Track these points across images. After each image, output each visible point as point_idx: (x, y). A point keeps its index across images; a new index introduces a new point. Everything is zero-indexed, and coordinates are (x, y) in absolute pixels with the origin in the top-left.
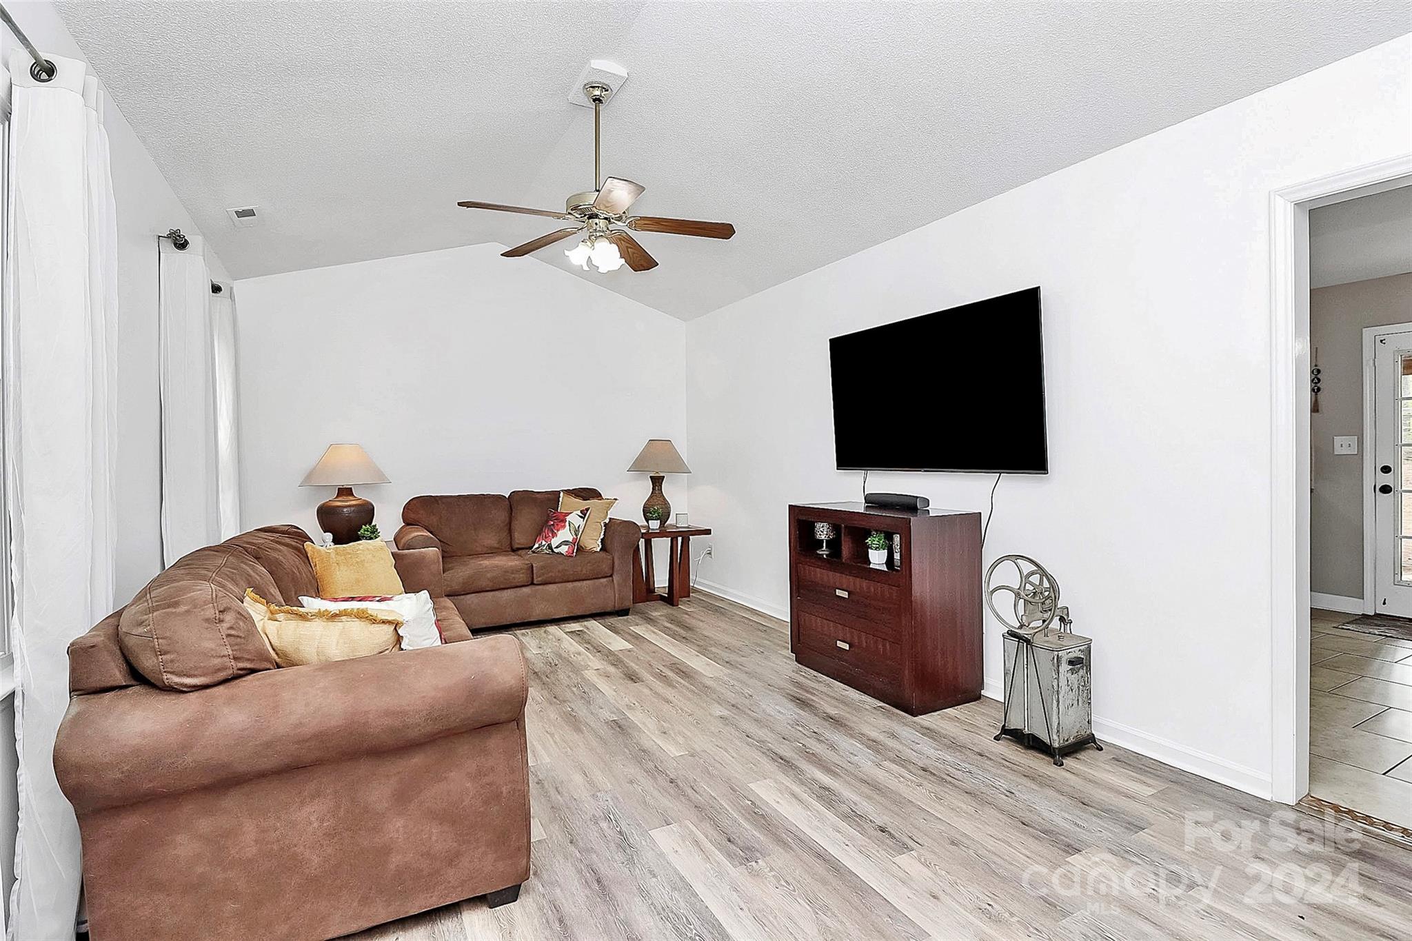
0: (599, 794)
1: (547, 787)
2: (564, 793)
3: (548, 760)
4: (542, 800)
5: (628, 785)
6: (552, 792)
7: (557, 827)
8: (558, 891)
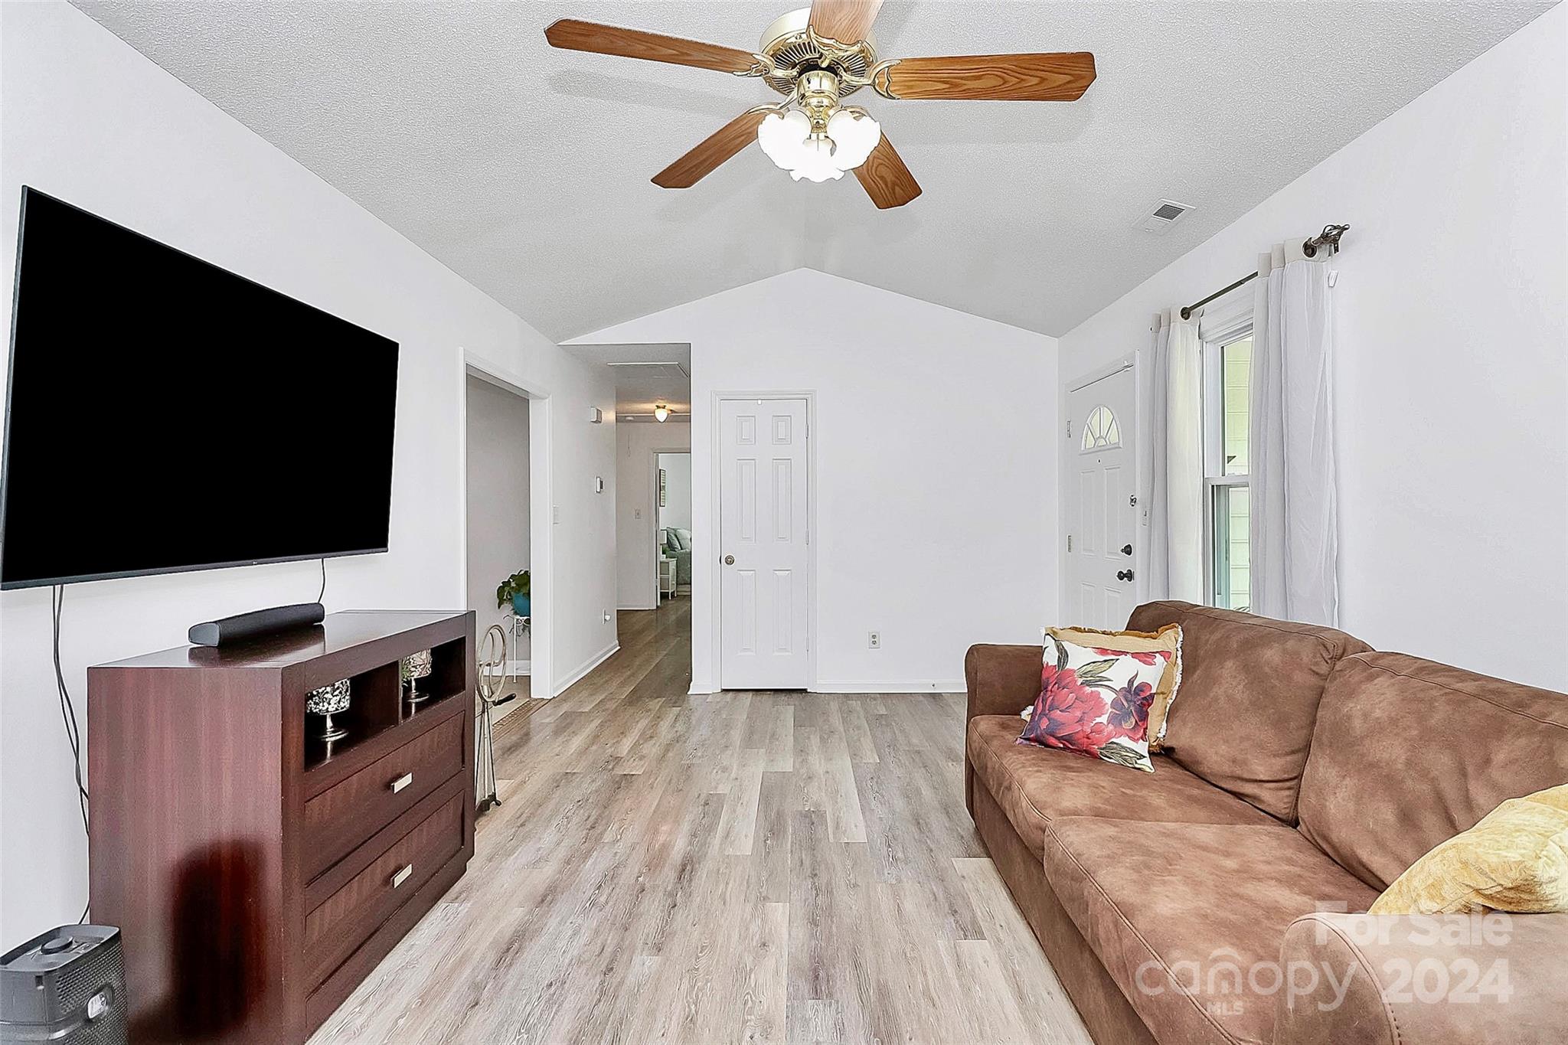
0: (894, 882)
1: (946, 905)
2: (928, 892)
3: (941, 943)
4: (952, 890)
5: (860, 884)
6: (941, 896)
7: (942, 864)
8: (947, 825)
